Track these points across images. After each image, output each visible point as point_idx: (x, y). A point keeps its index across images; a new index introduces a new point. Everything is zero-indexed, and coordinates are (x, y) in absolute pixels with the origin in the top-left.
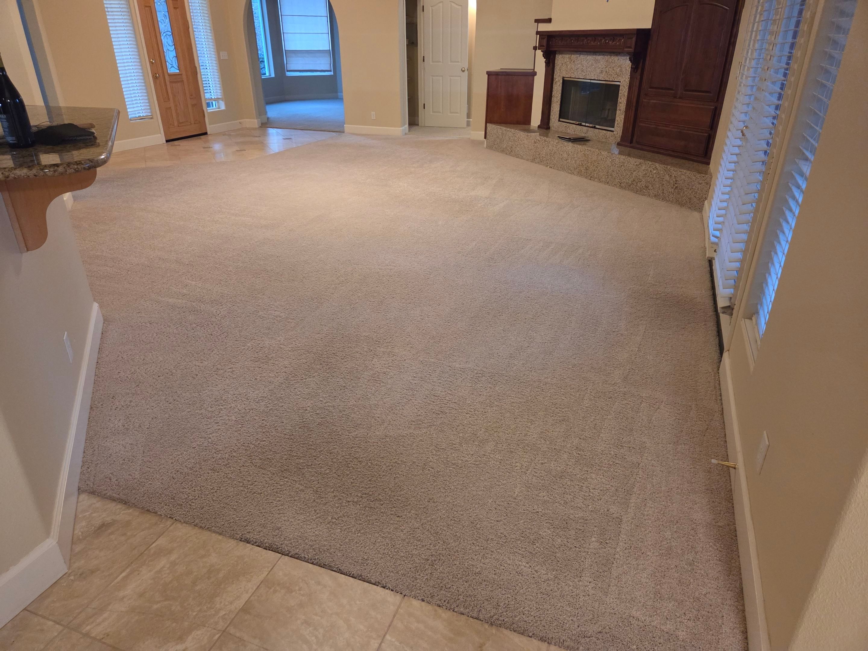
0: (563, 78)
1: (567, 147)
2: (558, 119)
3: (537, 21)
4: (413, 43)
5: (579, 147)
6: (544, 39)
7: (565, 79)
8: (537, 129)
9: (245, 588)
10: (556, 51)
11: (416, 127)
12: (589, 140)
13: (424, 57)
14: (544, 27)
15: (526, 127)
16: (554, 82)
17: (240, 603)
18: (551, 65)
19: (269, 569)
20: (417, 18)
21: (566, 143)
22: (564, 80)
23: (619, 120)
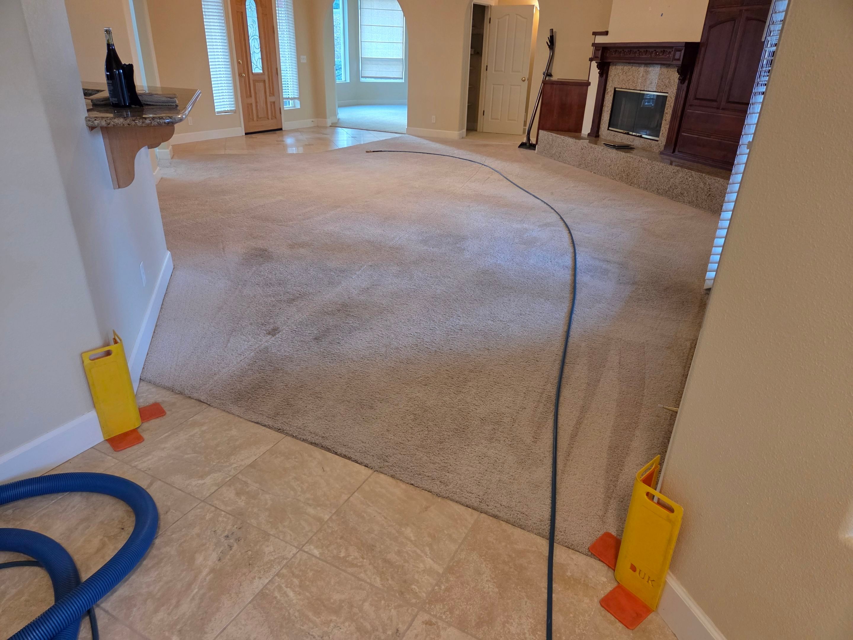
0: (615, 88)
1: (611, 154)
2: (607, 127)
3: (595, 34)
4: (478, 53)
5: (622, 154)
6: (599, 50)
7: (617, 89)
8: (586, 137)
9: (254, 452)
10: (610, 63)
11: (474, 133)
12: (634, 148)
13: (487, 66)
14: (600, 40)
15: (577, 134)
16: (606, 92)
17: (249, 462)
18: (604, 76)
19: (275, 443)
20: (483, 29)
21: (610, 150)
22: (615, 91)
23: (664, 130)
